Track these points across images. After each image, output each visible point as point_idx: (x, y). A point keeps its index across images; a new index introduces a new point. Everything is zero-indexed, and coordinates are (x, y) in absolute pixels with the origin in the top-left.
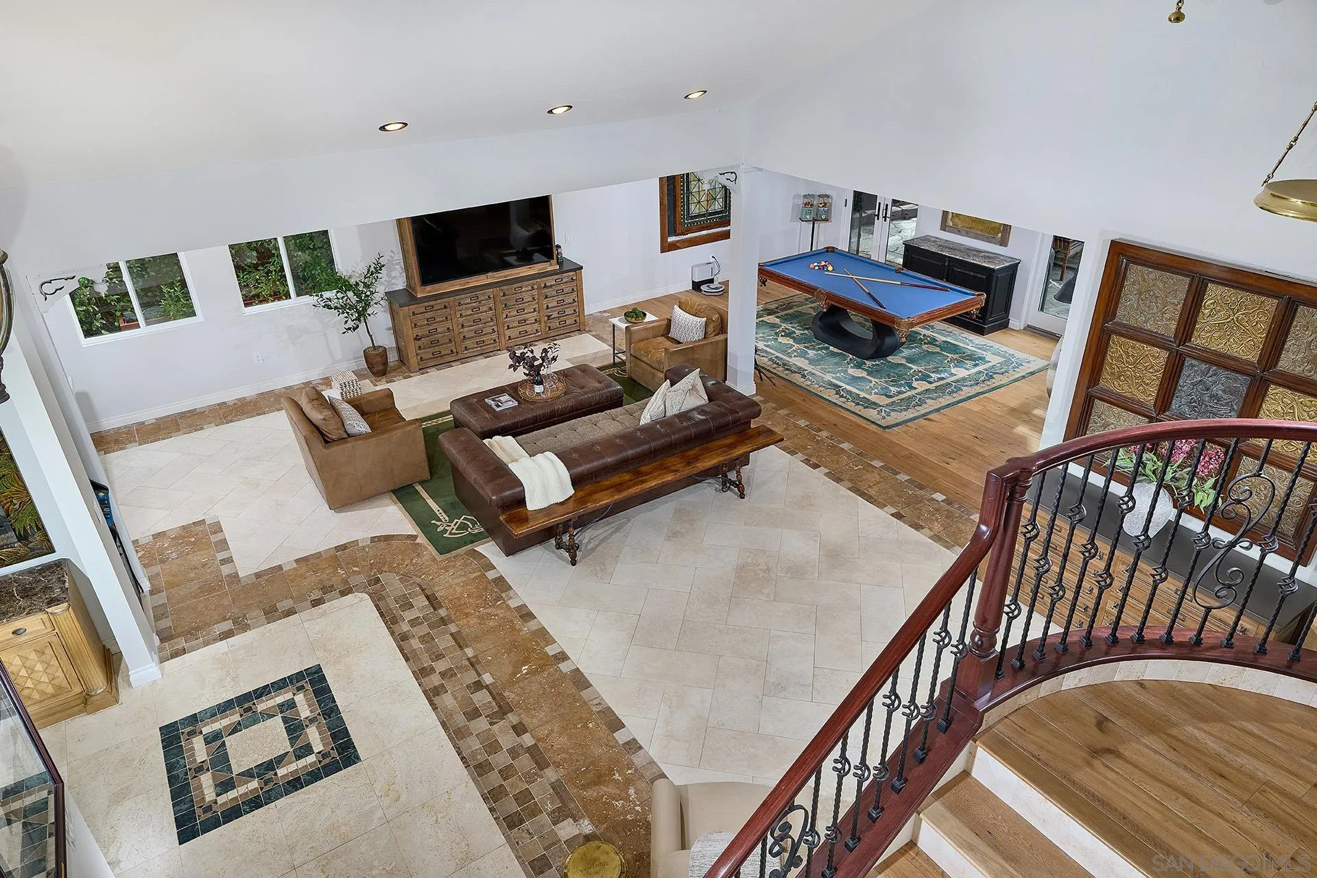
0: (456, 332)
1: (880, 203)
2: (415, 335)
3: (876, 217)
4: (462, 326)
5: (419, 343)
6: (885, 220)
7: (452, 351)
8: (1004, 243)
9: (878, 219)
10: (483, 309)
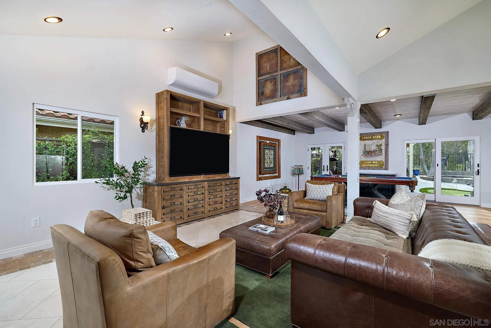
0: (185, 206)
1: (324, 166)
2: (162, 205)
3: (323, 171)
4: (188, 202)
5: (164, 211)
6: (327, 171)
7: (181, 217)
8: (386, 169)
9: (324, 171)
10: (199, 193)
